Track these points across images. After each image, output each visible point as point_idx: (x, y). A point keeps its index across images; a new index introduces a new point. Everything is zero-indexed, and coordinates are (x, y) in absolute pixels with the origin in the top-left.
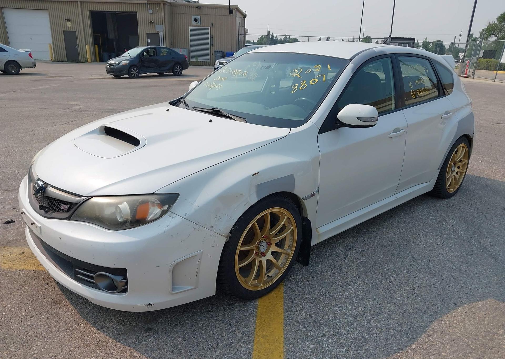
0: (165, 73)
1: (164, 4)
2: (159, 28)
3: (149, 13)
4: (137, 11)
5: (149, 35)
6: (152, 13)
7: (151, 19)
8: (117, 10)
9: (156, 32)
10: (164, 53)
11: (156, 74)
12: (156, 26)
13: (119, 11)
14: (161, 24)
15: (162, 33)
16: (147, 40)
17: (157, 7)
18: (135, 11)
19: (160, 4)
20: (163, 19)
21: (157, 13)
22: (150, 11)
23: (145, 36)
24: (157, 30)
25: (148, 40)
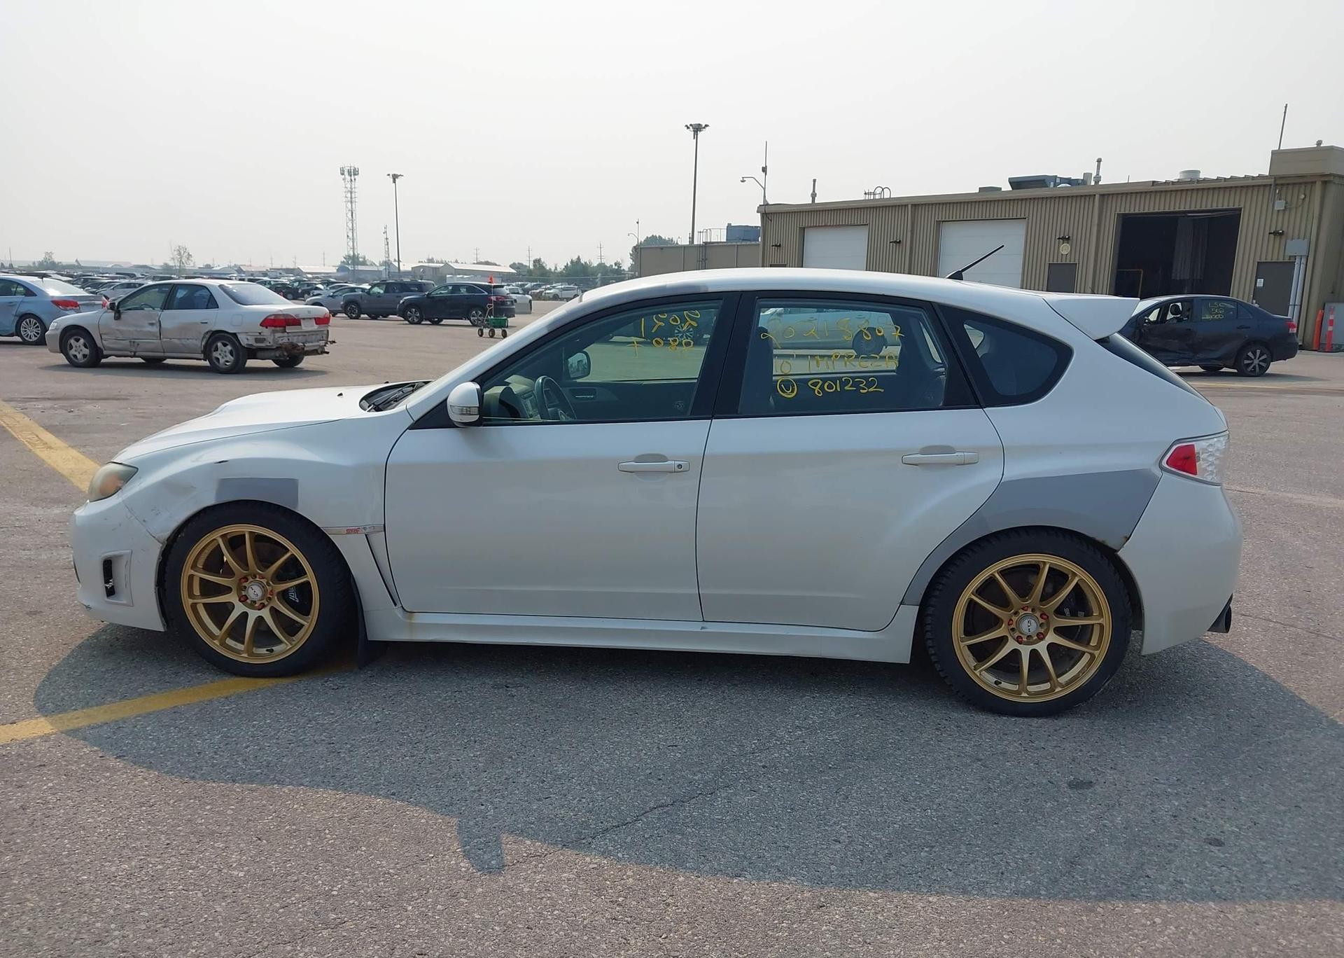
0: (1224, 370)
1: (1325, 183)
2: (1295, 247)
3: (1276, 208)
4: (1242, 206)
5: (1262, 268)
6: (1283, 208)
7: (1280, 225)
8: (1187, 209)
9: (1287, 260)
10: (1217, 314)
11: (1197, 369)
12: (1288, 241)
13: (1193, 209)
14: (1304, 238)
15: (1304, 261)
16: (1256, 281)
17: (1302, 191)
18: (1236, 206)
19: (1312, 182)
20: (1315, 222)
21: (1300, 209)
22: (1279, 205)
23: (1252, 269)
24: (1288, 253)
25: (1258, 280)
